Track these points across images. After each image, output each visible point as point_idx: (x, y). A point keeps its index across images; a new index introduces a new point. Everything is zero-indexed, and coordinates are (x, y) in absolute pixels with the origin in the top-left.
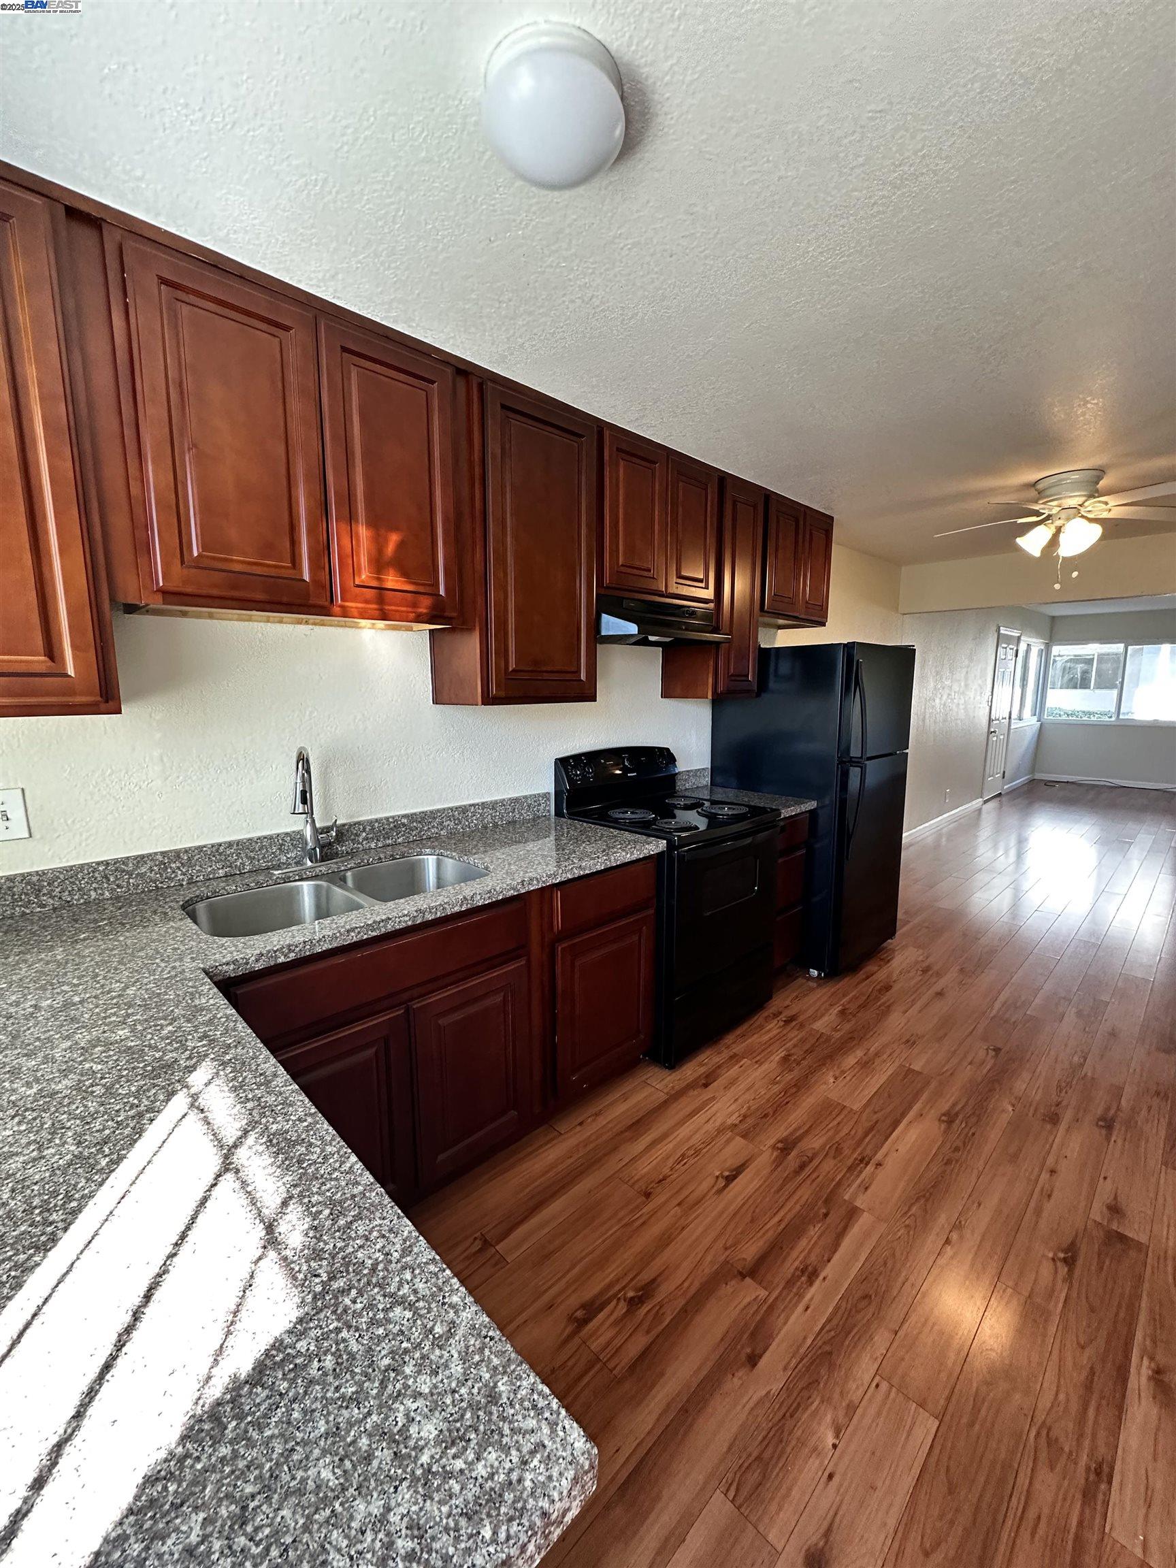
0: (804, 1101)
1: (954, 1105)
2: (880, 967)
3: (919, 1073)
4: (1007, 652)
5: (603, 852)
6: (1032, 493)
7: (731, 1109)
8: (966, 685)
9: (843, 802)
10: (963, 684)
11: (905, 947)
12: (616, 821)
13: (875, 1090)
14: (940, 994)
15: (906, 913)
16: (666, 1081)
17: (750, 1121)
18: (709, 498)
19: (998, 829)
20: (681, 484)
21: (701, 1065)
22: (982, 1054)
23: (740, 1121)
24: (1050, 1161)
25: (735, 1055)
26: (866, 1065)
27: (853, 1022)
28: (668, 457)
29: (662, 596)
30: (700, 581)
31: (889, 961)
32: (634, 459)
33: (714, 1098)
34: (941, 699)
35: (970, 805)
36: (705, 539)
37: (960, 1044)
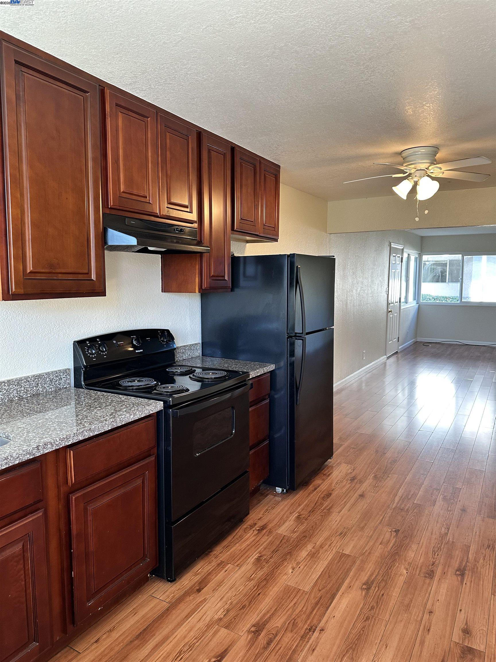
0: (271, 591)
1: (371, 575)
2: (324, 480)
3: (349, 556)
4: (396, 260)
5: (111, 415)
6: (399, 159)
7: (217, 607)
8: (372, 281)
9: (292, 364)
10: (370, 280)
11: (340, 464)
12: (126, 388)
13: (320, 574)
14: (362, 496)
15: (340, 439)
16: (167, 593)
17: (232, 614)
18: (190, 146)
19: (398, 375)
20: (168, 134)
21: (196, 574)
22: (388, 535)
23: (225, 615)
24: (429, 606)
25: (222, 562)
26: (313, 556)
27: (305, 524)
28: (157, 114)
29: (157, 217)
30: (187, 207)
31: (329, 475)
32: (131, 113)
33: (205, 600)
34: (357, 290)
35: (379, 360)
36: (189, 176)
37: (375, 530)
